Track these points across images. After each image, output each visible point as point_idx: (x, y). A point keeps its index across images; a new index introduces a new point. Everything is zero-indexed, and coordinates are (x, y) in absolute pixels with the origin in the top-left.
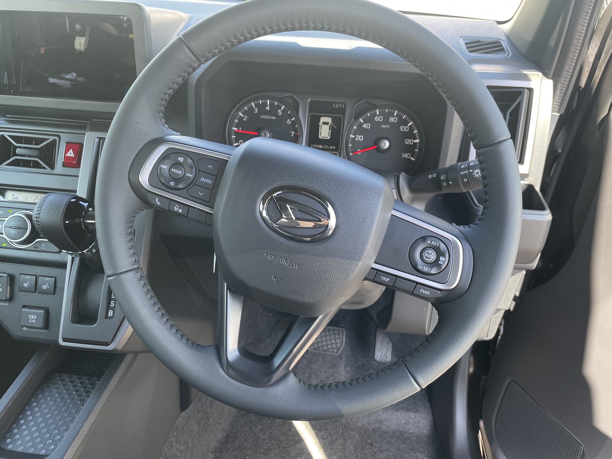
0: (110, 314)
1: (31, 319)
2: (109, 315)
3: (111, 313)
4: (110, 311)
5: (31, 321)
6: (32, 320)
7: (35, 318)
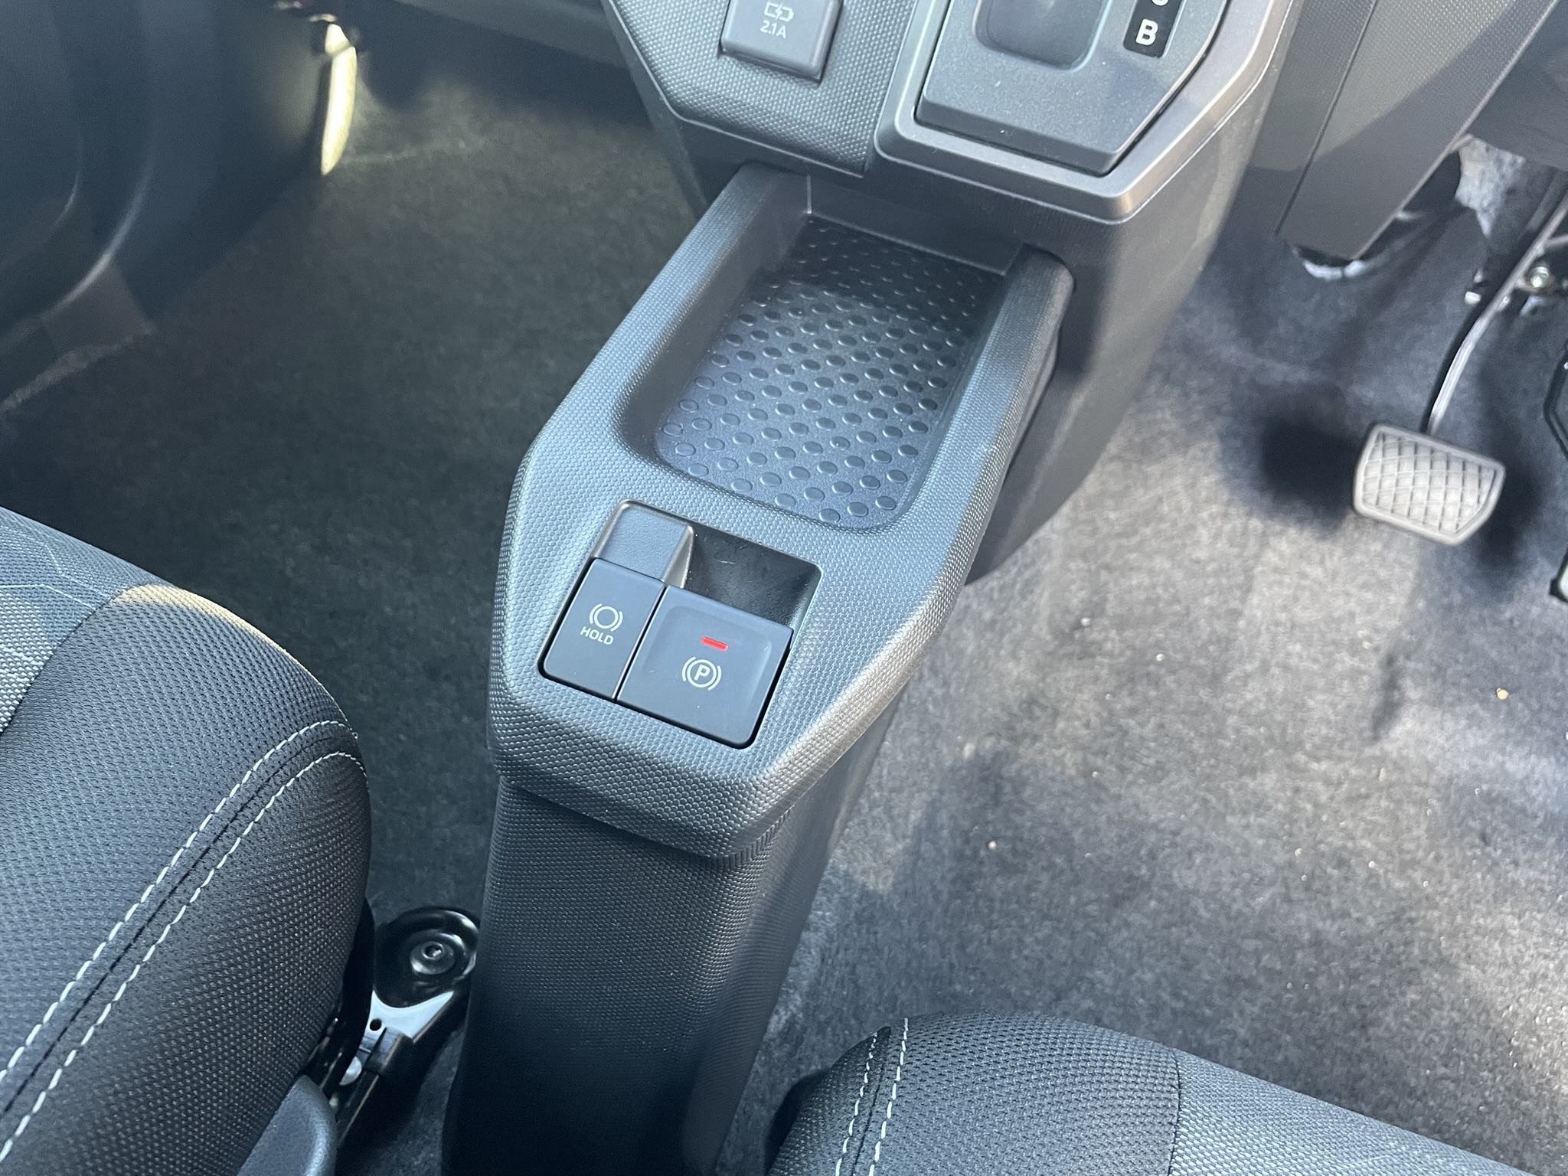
0: (1146, 37)
1: (771, 20)
2: (1140, 40)
3: (1148, 32)
4: (1146, 22)
5: (770, 28)
6: (775, 25)
7: (787, 20)
